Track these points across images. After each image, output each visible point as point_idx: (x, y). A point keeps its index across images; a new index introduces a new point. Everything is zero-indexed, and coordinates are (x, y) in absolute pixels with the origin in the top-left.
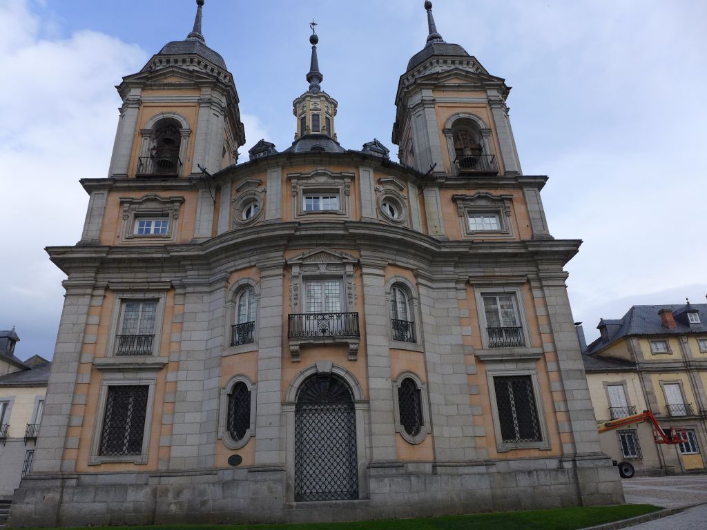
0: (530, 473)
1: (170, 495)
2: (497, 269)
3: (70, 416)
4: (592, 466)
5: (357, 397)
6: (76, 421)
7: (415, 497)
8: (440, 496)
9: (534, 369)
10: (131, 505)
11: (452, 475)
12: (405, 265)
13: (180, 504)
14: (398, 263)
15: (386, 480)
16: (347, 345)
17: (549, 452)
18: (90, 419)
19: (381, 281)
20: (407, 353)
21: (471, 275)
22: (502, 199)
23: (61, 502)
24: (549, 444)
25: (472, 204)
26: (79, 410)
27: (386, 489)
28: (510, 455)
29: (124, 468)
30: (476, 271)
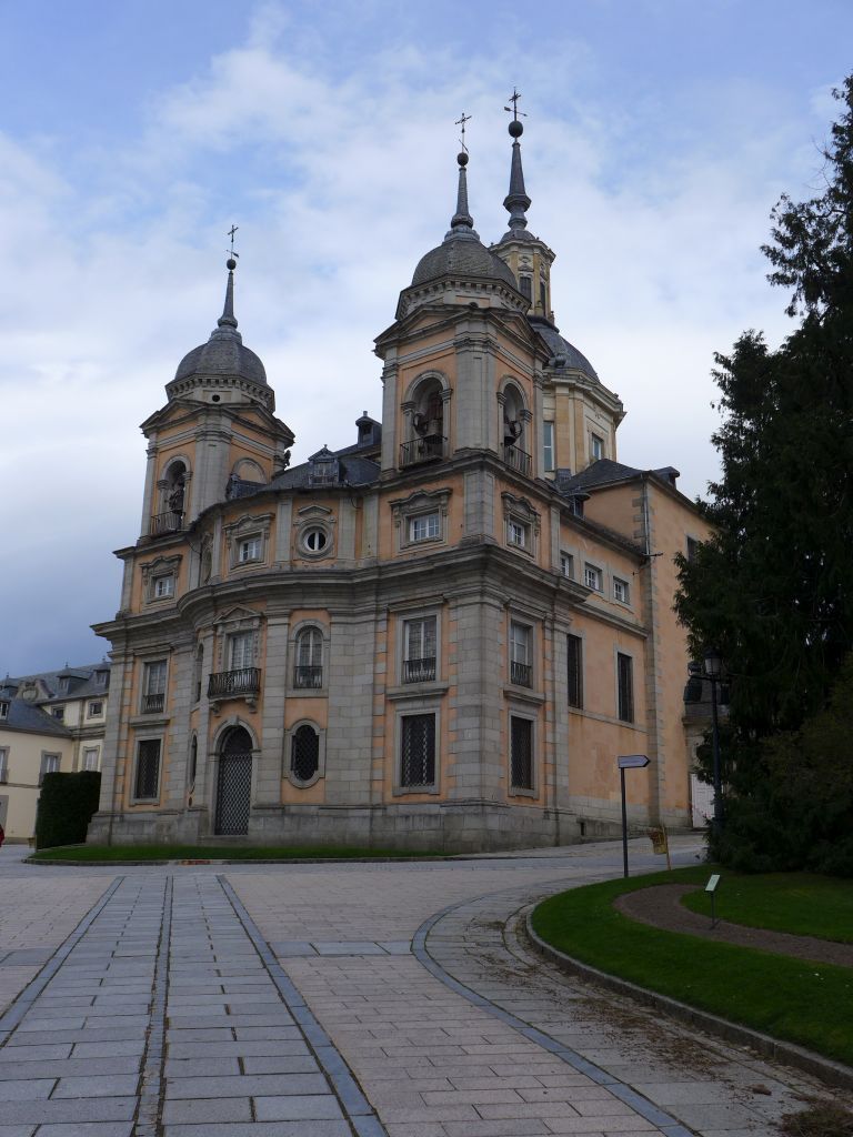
0: (407, 817)
1: (165, 830)
2: (418, 591)
3: (117, 767)
4: (462, 812)
5: (255, 748)
6: (121, 772)
7: (286, 835)
8: (314, 835)
9: (440, 706)
10: (145, 837)
11: (335, 817)
12: (315, 606)
13: (170, 836)
14: (306, 606)
15: (262, 820)
16: (244, 699)
17: (438, 797)
18: (129, 769)
19: (284, 630)
20: (307, 701)
21: (391, 601)
22: (438, 496)
23: (111, 833)
24: (440, 788)
25: (412, 507)
26: (122, 762)
27: (261, 827)
28: (403, 800)
29: (147, 809)
30: (399, 596)
